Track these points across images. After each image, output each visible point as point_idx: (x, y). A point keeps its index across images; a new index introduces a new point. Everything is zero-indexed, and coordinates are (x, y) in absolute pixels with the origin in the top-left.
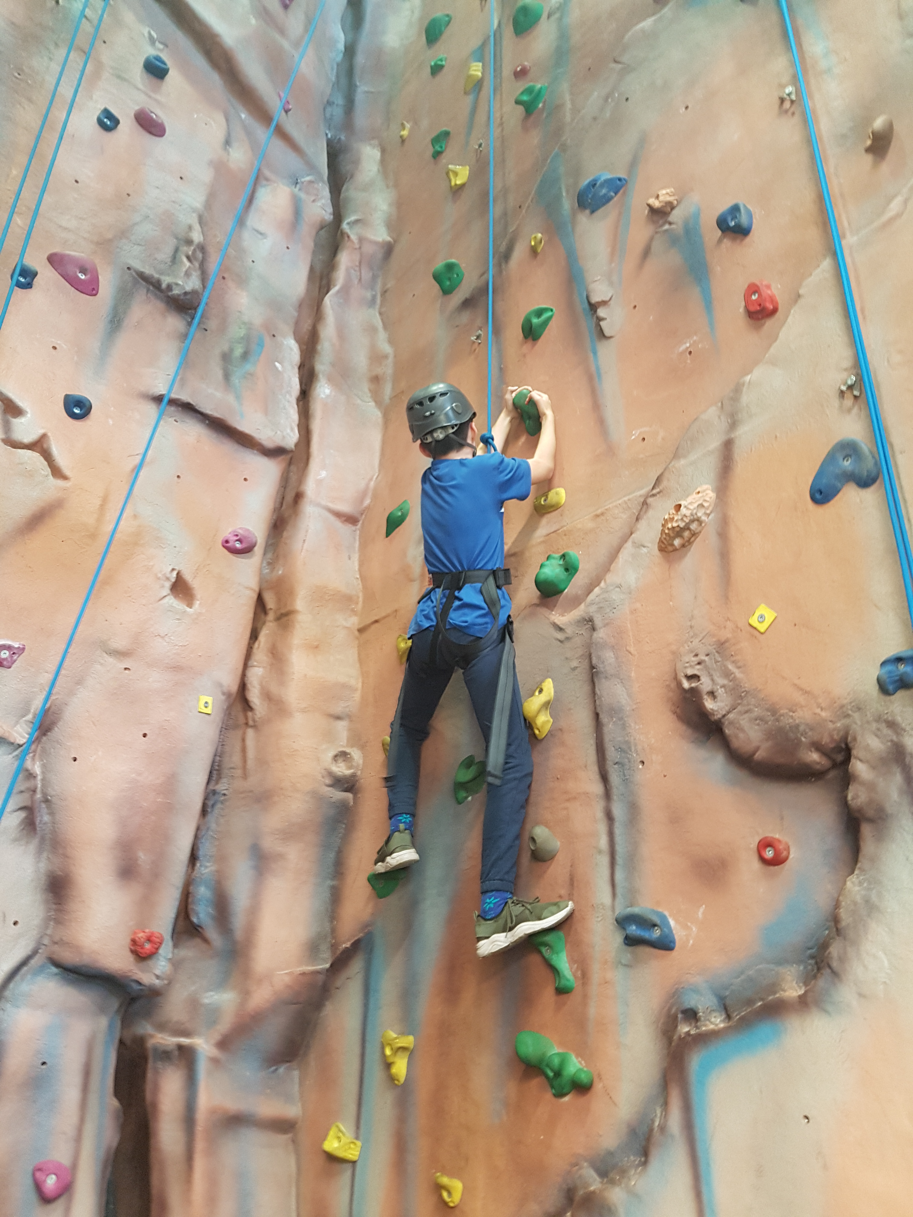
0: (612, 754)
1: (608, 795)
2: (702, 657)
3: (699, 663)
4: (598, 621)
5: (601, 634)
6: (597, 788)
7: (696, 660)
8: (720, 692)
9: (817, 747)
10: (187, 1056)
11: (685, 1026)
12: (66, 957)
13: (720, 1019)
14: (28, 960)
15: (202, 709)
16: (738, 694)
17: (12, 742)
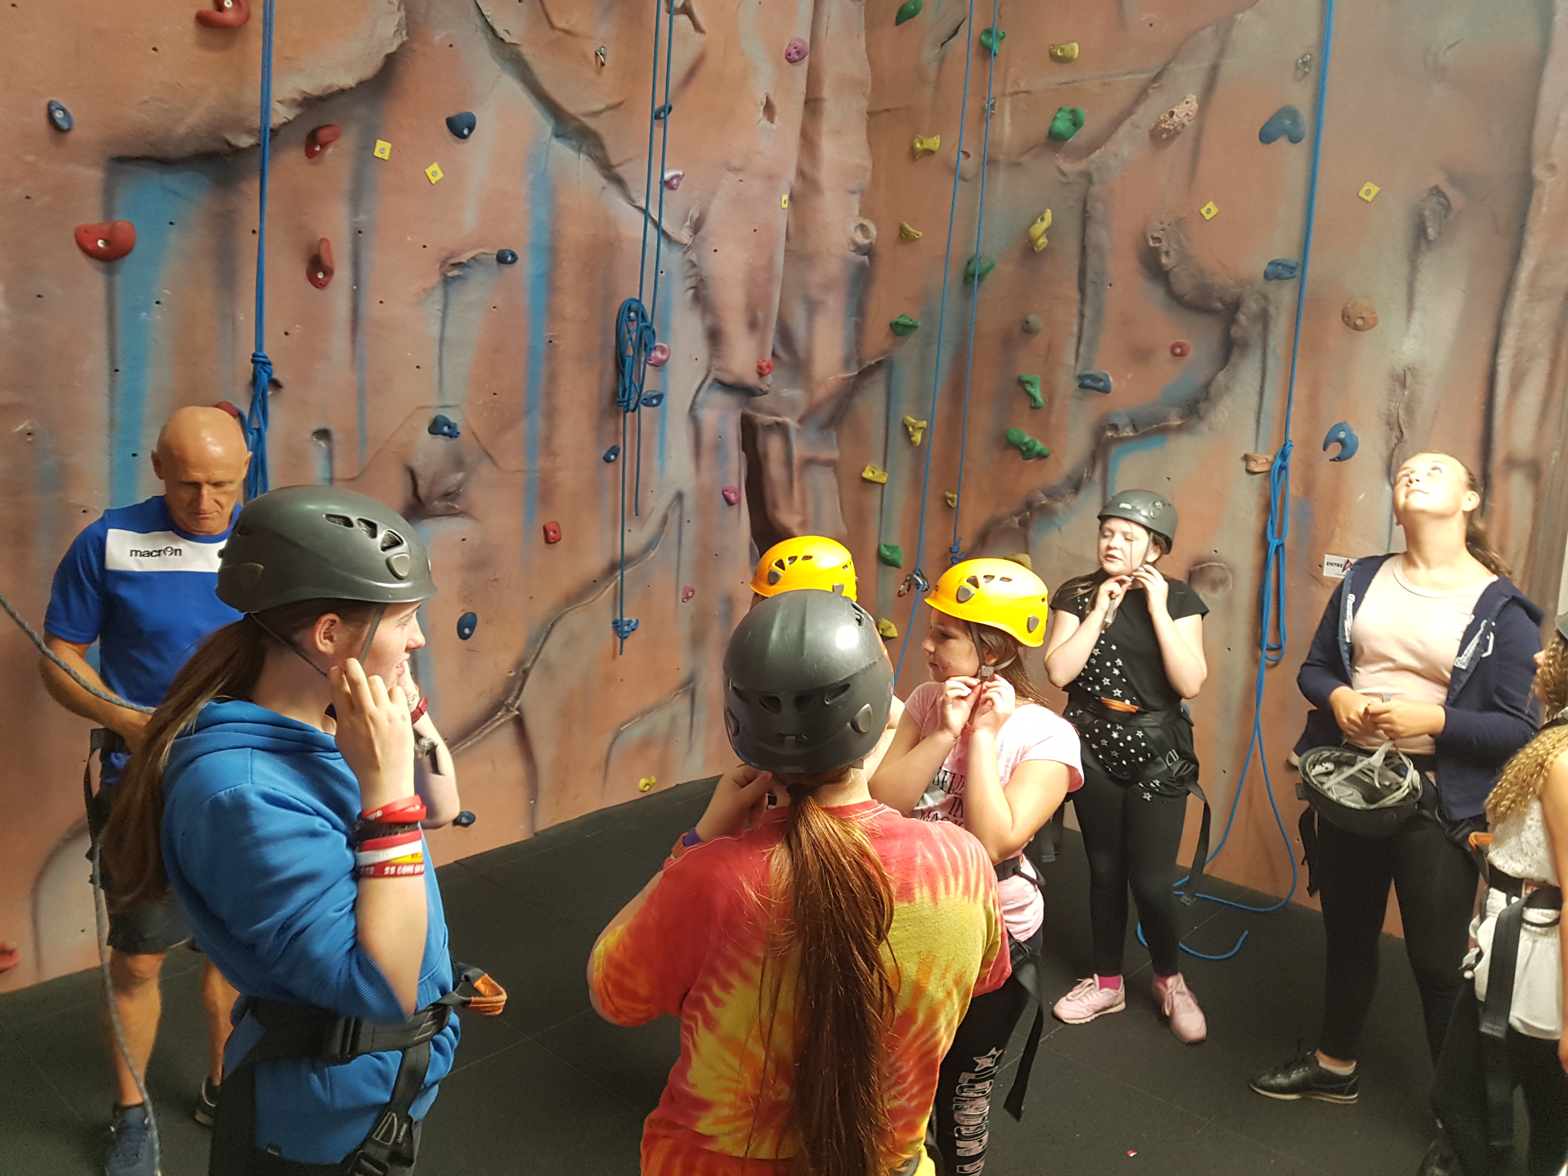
0: (1090, 275)
1: (1083, 300)
2: (1165, 226)
3: (1163, 230)
4: (1095, 177)
5: (1096, 189)
6: (1075, 294)
7: (1161, 227)
8: (1172, 253)
9: (1221, 300)
10: (782, 428)
11: (1110, 433)
12: (725, 377)
13: (1131, 431)
14: (704, 381)
15: (783, 205)
16: (1182, 257)
17: (682, 242)
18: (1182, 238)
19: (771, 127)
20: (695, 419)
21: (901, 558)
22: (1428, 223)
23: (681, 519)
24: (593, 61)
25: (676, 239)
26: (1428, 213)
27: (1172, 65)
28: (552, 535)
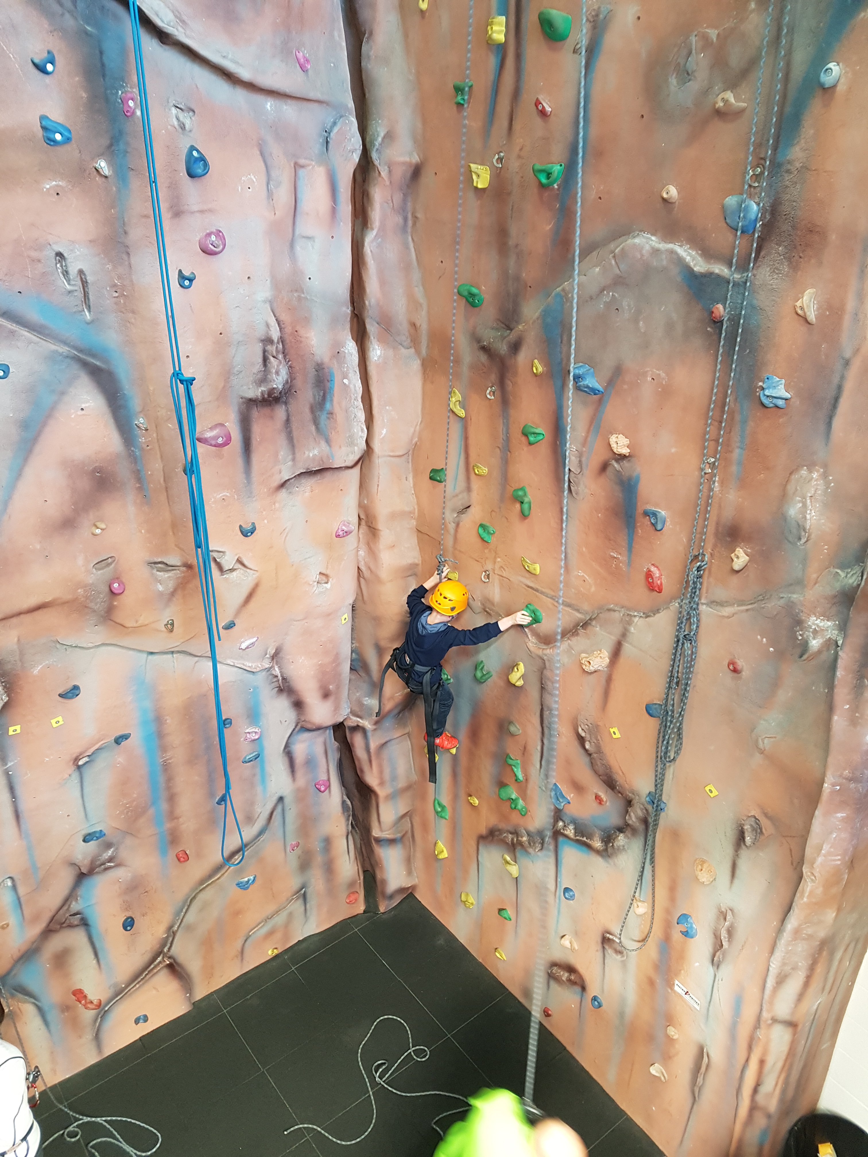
0: (546, 721)
1: (542, 733)
2: (589, 723)
3: (587, 726)
4: (548, 665)
5: (548, 673)
6: (538, 727)
8: (593, 744)
9: (623, 792)
10: (364, 730)
11: (561, 824)
12: (309, 726)
13: (573, 831)
14: (294, 730)
15: (343, 622)
16: (599, 750)
17: (264, 668)
18: (599, 737)
19: (326, 587)
20: (288, 753)
21: (447, 814)
22: (746, 835)
23: (283, 810)
24: (164, 629)
25: (258, 669)
26: (747, 827)
27: (594, 623)
28: (183, 858)
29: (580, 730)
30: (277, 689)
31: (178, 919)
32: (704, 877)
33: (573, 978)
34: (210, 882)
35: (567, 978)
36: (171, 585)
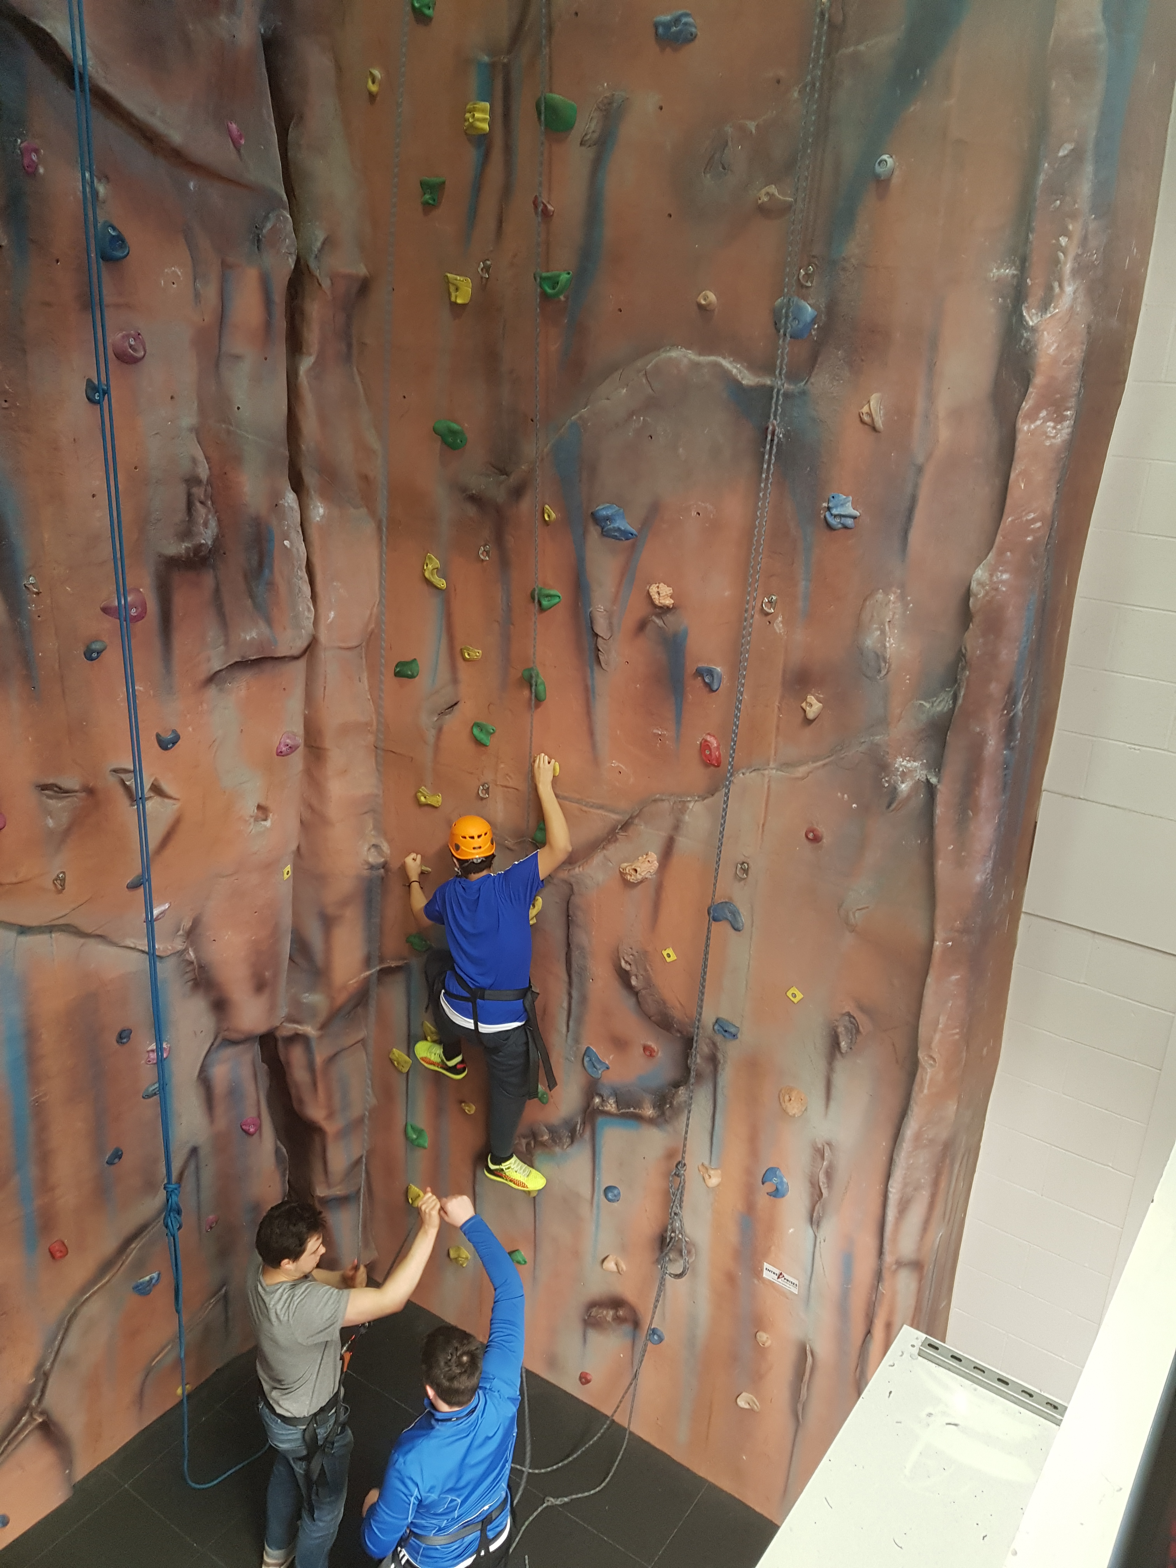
0: (575, 966)
1: (570, 983)
2: (635, 953)
3: (632, 956)
4: (576, 889)
5: (577, 899)
6: (565, 978)
7: (631, 953)
8: (641, 977)
9: (679, 1026)
10: (306, 1040)
11: (597, 1100)
12: (234, 1036)
13: (614, 1106)
14: (212, 1044)
15: (286, 876)
16: (649, 983)
17: (176, 951)
18: (648, 967)
19: (265, 826)
20: (204, 1080)
21: (426, 1141)
22: (841, 1038)
23: (197, 1168)
24: (52, 887)
25: (169, 953)
26: (841, 1030)
27: (636, 821)
28: (57, 1254)
29: (623, 963)
30: (190, 983)
31: (51, 1352)
32: (794, 1109)
33: (621, 1313)
34: (96, 1288)
35: (613, 1316)
36: (65, 818)
